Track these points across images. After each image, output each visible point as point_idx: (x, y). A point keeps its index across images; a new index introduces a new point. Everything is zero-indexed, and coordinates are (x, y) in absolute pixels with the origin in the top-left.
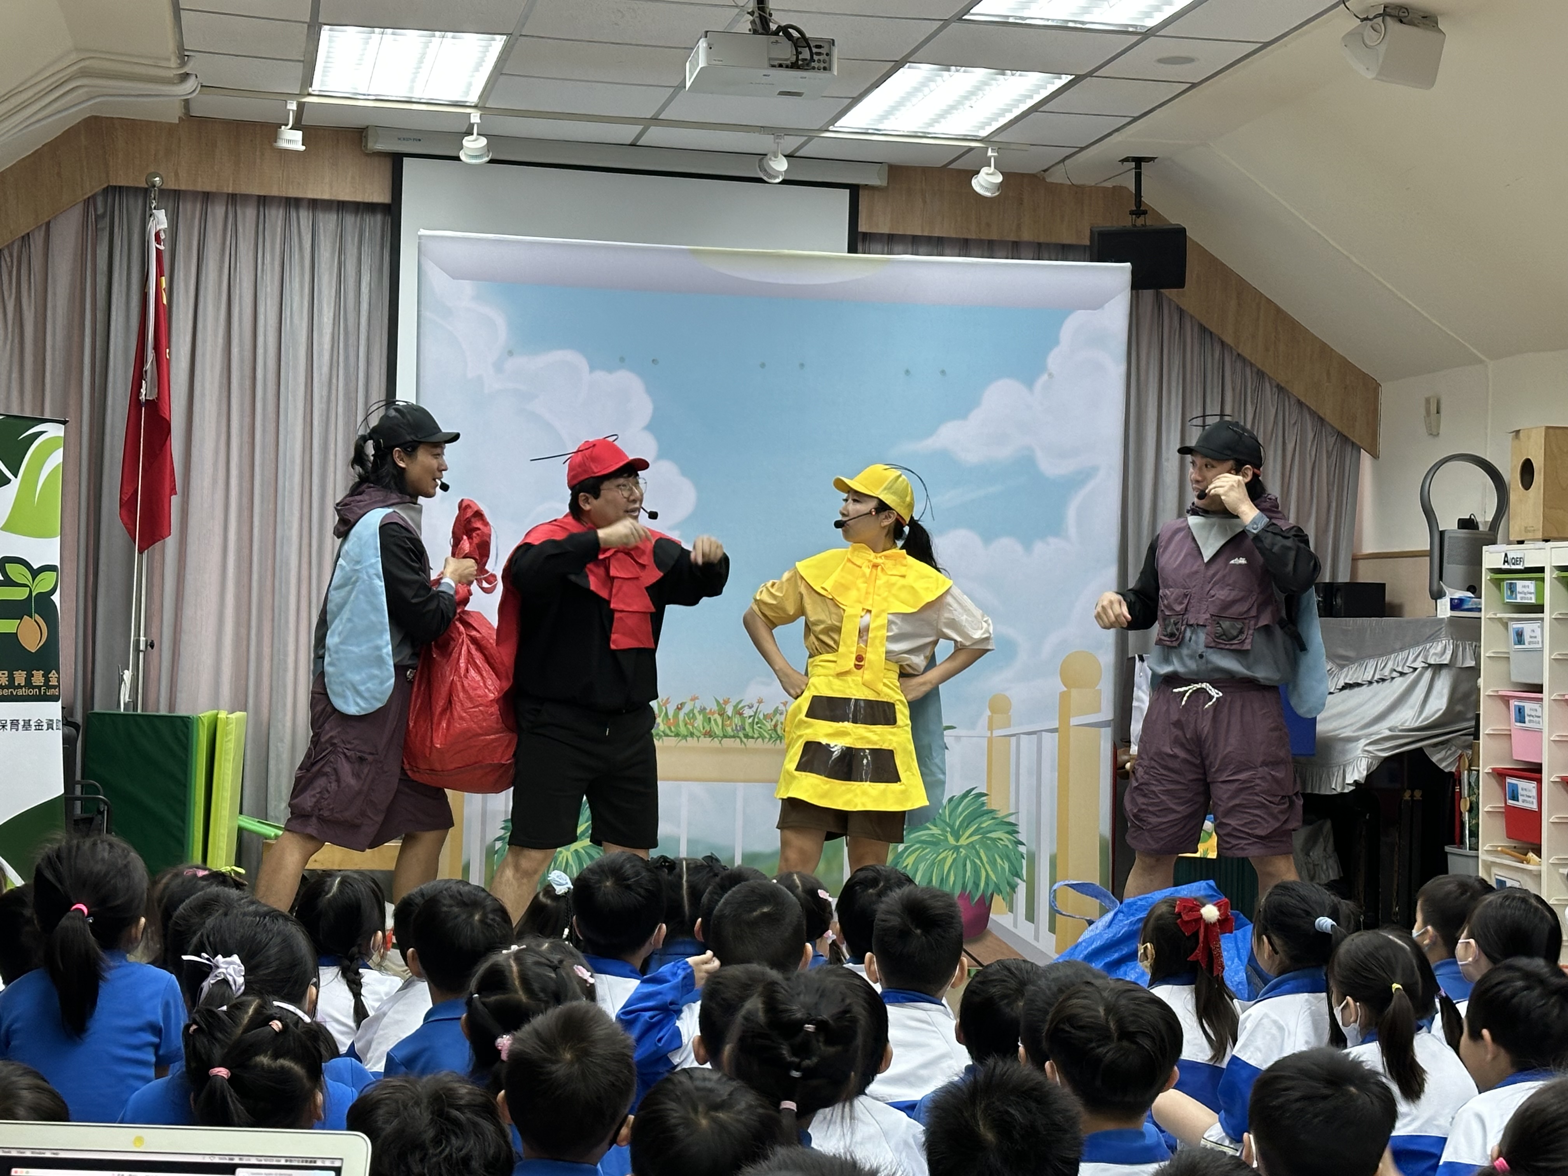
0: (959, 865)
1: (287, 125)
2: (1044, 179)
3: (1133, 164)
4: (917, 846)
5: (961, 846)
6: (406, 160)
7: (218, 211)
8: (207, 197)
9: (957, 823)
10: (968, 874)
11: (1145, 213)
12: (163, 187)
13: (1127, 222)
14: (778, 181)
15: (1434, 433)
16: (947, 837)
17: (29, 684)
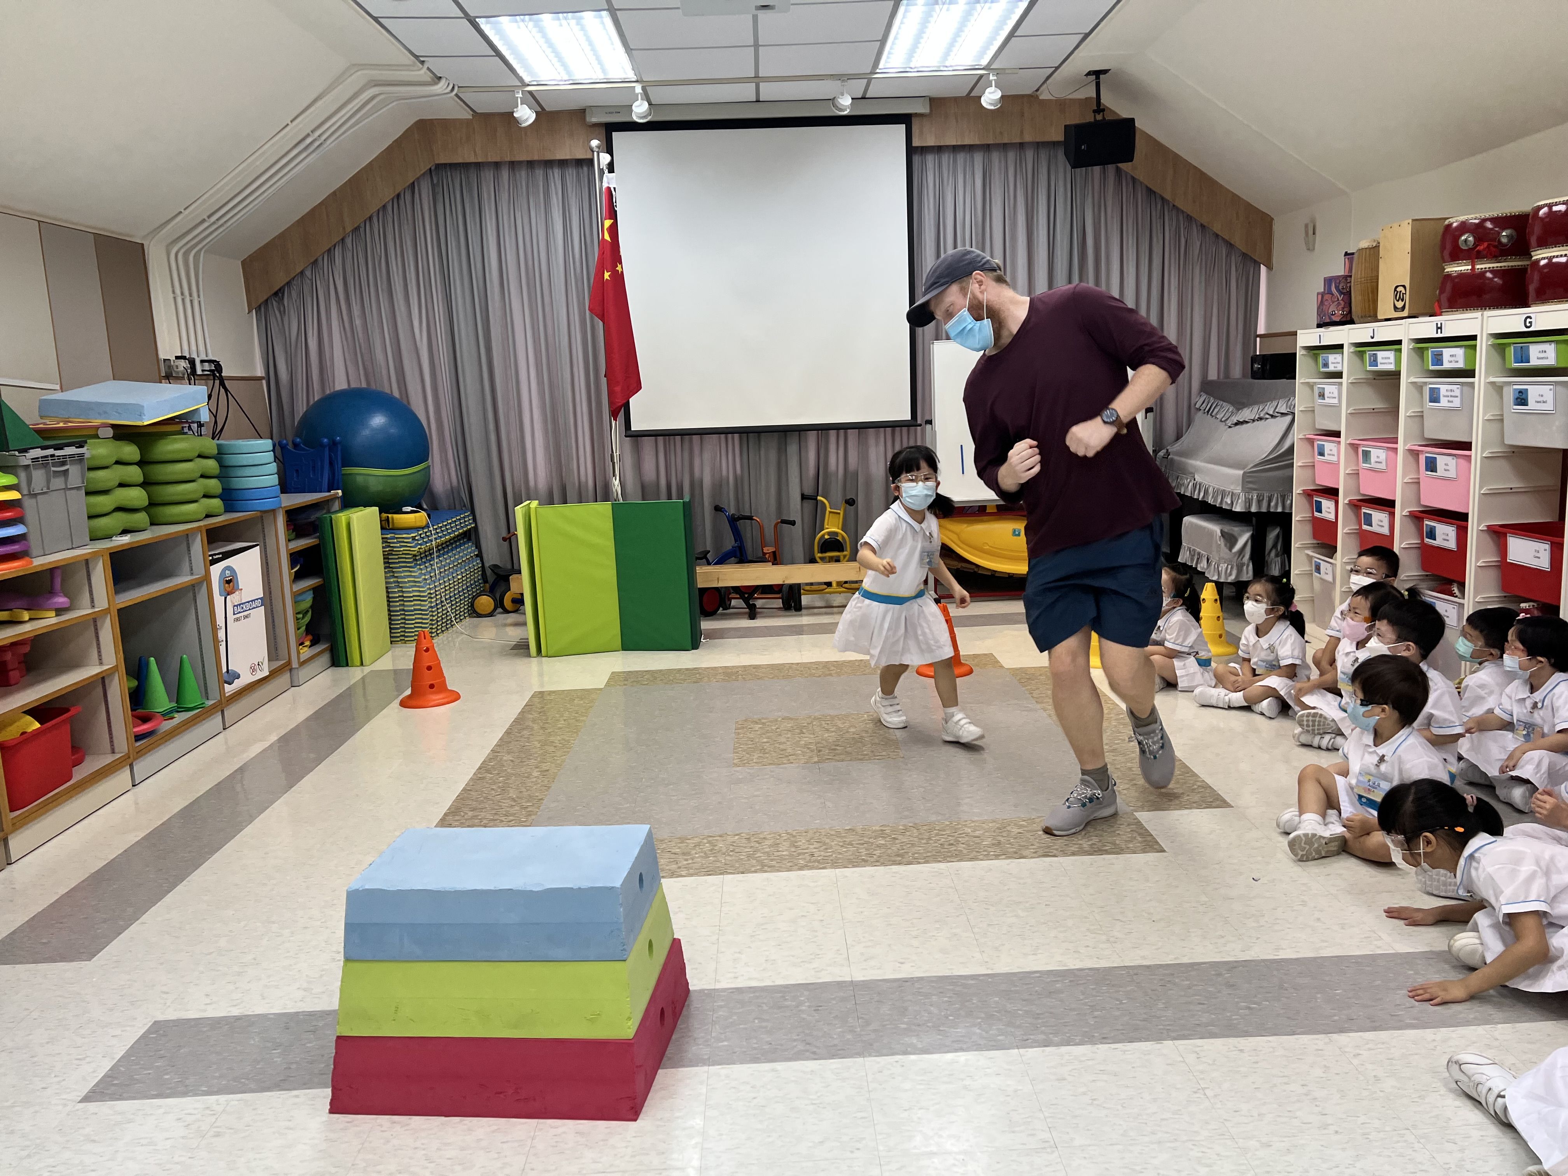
2: (1037, 97)
3: (1094, 77)
6: (614, 131)
11: (1103, 110)
13: (1089, 118)
15: (1310, 248)
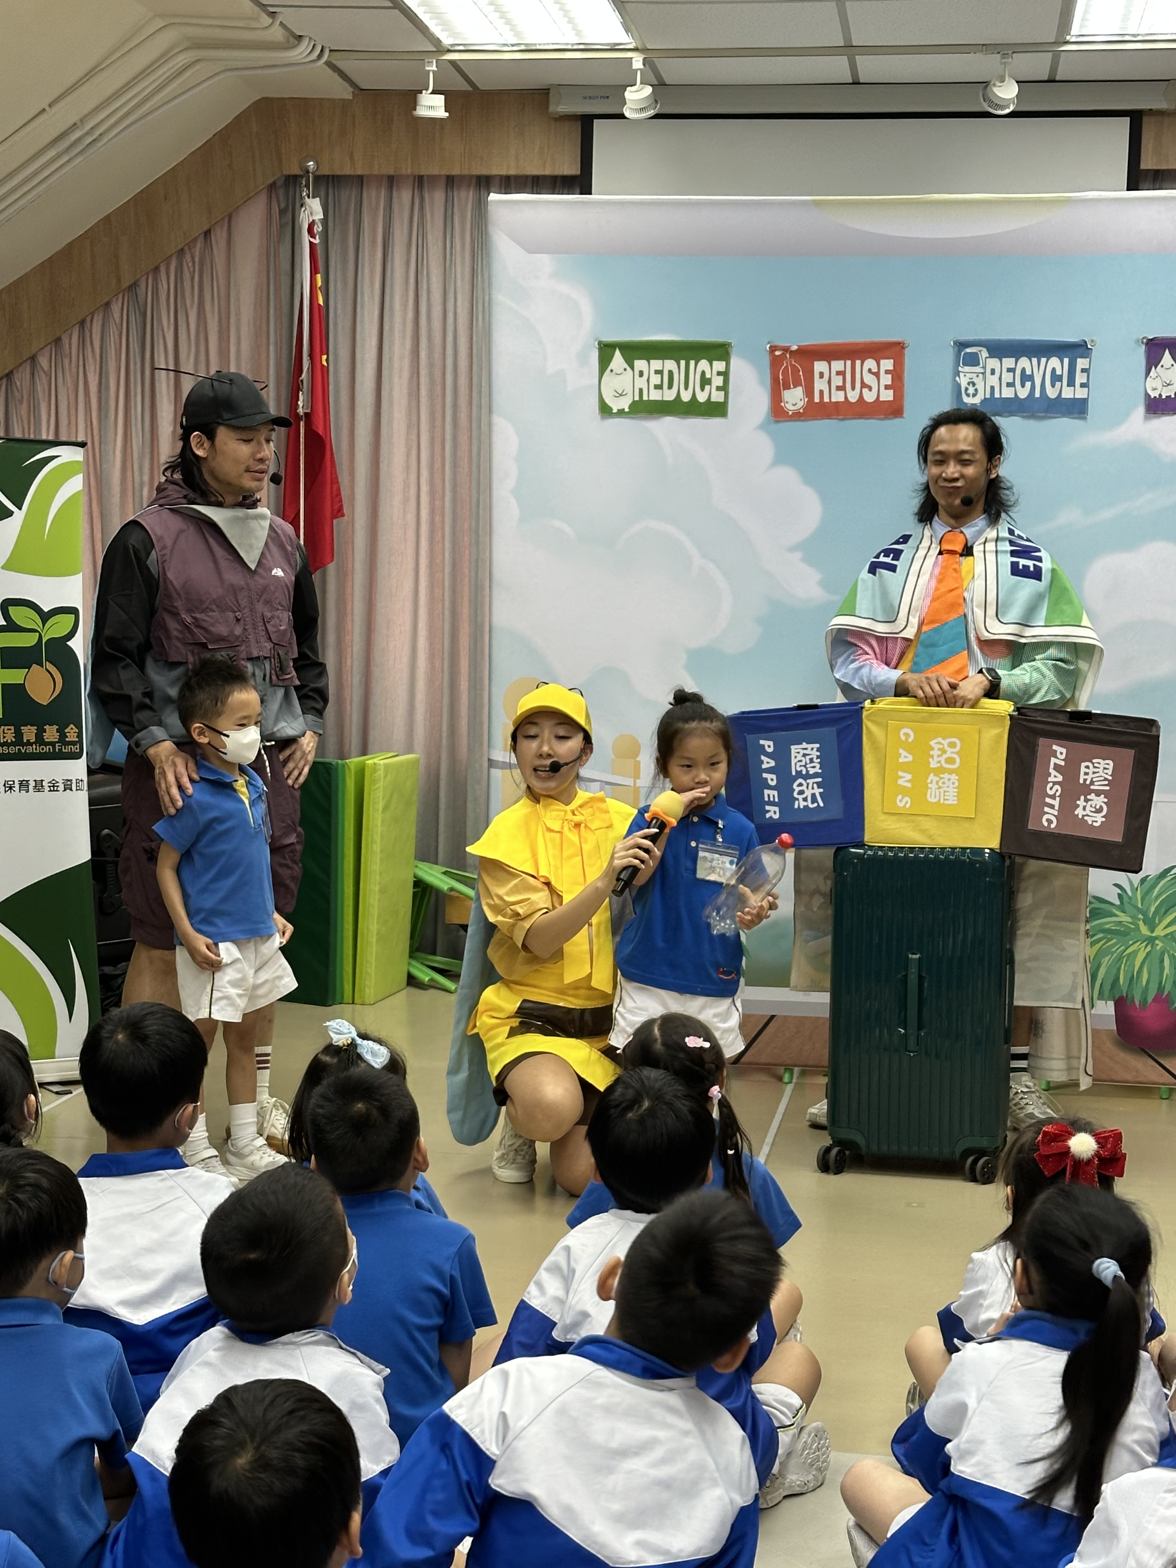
0: (1155, 960)
1: (427, 89)
4: (1100, 935)
5: (1156, 938)
6: (596, 122)
7: (404, 196)
8: (392, 181)
9: (1153, 909)
10: (1167, 971)
12: (318, 173)
14: (1007, 111)
16: (1137, 926)
17: (40, 739)
